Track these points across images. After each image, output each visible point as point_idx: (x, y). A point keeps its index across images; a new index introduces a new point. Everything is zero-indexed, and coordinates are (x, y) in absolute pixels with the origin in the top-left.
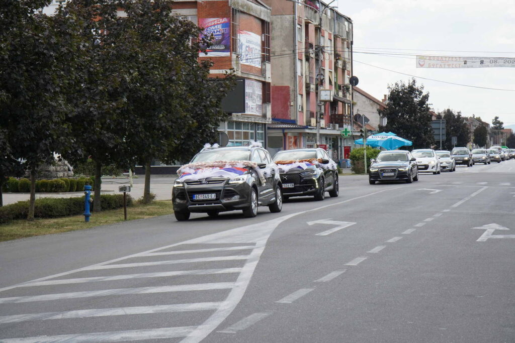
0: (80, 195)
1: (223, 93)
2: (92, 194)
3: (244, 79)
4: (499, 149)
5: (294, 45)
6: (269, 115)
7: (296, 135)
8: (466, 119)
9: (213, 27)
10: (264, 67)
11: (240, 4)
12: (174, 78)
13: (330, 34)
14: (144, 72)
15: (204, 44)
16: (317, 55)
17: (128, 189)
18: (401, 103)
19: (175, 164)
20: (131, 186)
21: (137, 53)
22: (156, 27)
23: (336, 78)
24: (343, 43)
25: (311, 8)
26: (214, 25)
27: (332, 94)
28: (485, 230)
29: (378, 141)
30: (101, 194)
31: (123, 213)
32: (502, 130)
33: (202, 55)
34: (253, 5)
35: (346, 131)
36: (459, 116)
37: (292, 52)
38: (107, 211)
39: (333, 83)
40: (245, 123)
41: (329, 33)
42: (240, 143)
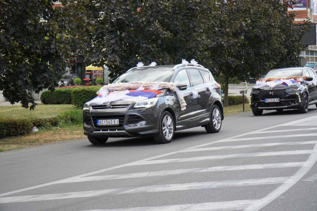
1: (303, 33)
2: (223, 95)
3: (315, 24)
12: (273, 24)
14: (254, 20)
15: (290, 3)
17: (245, 92)
20: (247, 90)
21: (249, 8)
30: (229, 95)
31: (242, 107)
33: (289, 9)
38: (232, 106)
40: (316, 52)
42: (314, 64)
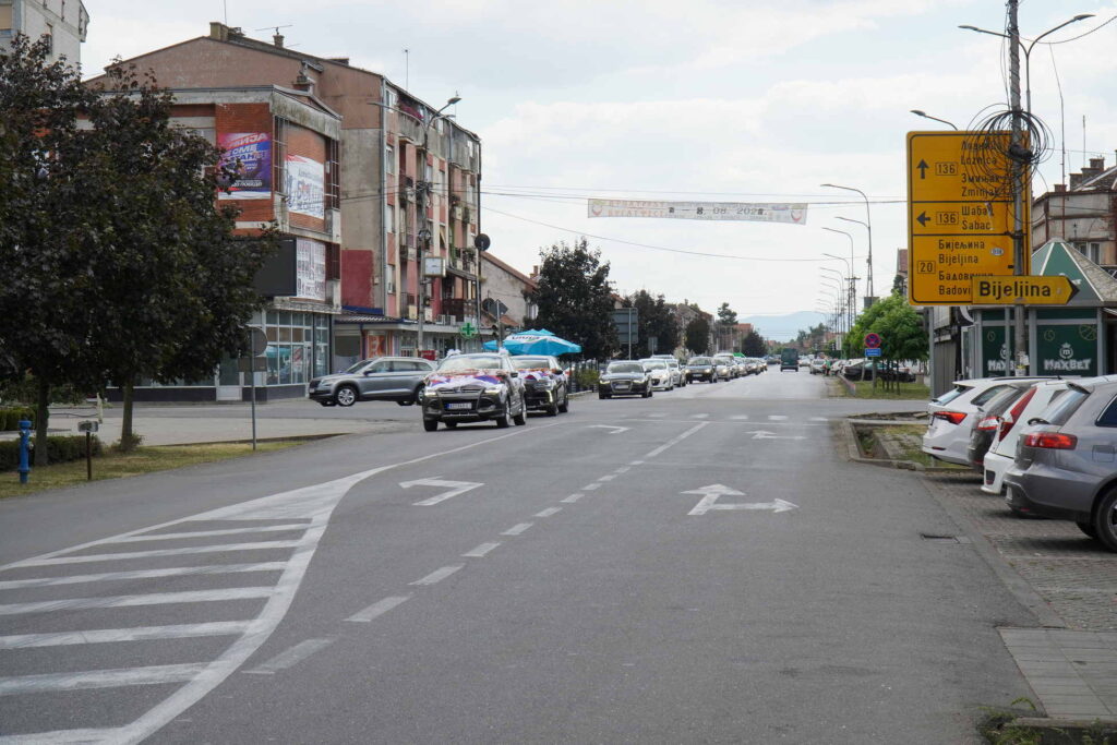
0: (13, 437)
1: (256, 263)
2: (33, 435)
3: (294, 238)
4: (732, 358)
5: (381, 181)
6: (337, 299)
7: (383, 333)
8: (673, 307)
9: (241, 149)
10: (328, 218)
11: (289, 109)
12: (176, 236)
13: (442, 162)
14: (123, 226)
15: (224, 178)
16: (419, 198)
17: (93, 425)
18: (563, 281)
19: (176, 383)
20: (101, 421)
21: (110, 193)
22: (144, 147)
23: (452, 236)
24: (464, 178)
25: (409, 117)
26: (244, 145)
27: (446, 262)
28: (702, 496)
29: (523, 345)
30: (48, 435)
31: (86, 468)
32: (735, 327)
33: (222, 196)
34: (311, 111)
35: (468, 328)
36: (661, 302)
37: (376, 192)
38: (58, 465)
39: (447, 246)
40: (296, 314)
41: (440, 161)
42: (288, 347)
